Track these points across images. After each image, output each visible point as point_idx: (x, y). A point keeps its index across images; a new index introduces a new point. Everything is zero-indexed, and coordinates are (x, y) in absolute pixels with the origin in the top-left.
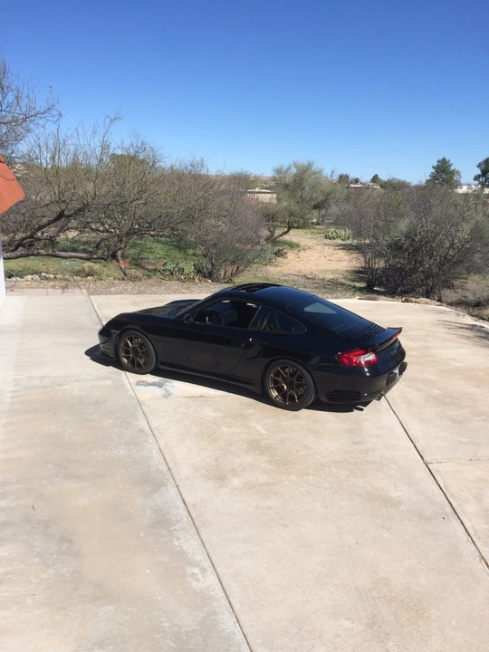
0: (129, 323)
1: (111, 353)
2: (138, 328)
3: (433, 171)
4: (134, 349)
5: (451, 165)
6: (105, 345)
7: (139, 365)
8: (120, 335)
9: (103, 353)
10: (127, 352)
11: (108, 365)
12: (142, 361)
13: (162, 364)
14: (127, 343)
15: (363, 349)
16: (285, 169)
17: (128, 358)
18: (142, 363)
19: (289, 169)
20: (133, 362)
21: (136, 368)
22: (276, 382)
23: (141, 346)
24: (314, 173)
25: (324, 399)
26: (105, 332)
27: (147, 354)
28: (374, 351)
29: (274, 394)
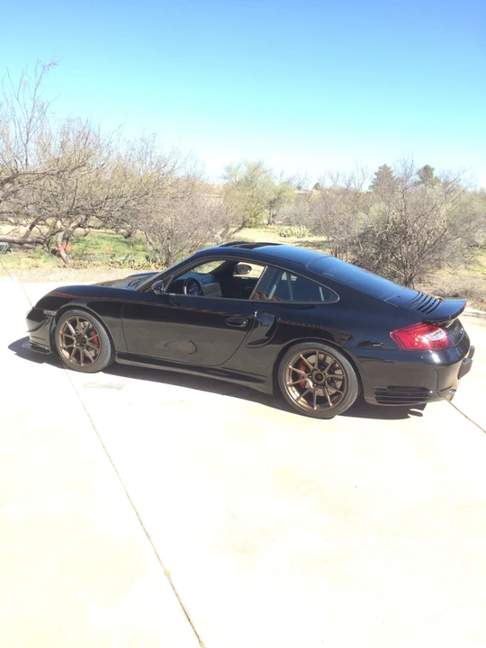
0: (71, 300)
1: (46, 345)
2: (84, 306)
3: (376, 177)
4: (79, 336)
5: (391, 172)
6: (35, 333)
7: (87, 360)
8: (57, 318)
9: (34, 346)
10: (69, 341)
11: (41, 362)
12: (90, 354)
13: (122, 356)
14: (68, 328)
15: (429, 324)
16: (235, 166)
17: (70, 350)
18: (91, 357)
19: (239, 167)
20: (77, 355)
21: (83, 363)
22: (295, 376)
23: (89, 332)
24: (265, 172)
25: (371, 400)
26: (36, 315)
27: (97, 343)
28: (443, 327)
29: (294, 394)
